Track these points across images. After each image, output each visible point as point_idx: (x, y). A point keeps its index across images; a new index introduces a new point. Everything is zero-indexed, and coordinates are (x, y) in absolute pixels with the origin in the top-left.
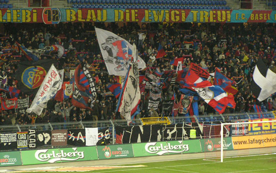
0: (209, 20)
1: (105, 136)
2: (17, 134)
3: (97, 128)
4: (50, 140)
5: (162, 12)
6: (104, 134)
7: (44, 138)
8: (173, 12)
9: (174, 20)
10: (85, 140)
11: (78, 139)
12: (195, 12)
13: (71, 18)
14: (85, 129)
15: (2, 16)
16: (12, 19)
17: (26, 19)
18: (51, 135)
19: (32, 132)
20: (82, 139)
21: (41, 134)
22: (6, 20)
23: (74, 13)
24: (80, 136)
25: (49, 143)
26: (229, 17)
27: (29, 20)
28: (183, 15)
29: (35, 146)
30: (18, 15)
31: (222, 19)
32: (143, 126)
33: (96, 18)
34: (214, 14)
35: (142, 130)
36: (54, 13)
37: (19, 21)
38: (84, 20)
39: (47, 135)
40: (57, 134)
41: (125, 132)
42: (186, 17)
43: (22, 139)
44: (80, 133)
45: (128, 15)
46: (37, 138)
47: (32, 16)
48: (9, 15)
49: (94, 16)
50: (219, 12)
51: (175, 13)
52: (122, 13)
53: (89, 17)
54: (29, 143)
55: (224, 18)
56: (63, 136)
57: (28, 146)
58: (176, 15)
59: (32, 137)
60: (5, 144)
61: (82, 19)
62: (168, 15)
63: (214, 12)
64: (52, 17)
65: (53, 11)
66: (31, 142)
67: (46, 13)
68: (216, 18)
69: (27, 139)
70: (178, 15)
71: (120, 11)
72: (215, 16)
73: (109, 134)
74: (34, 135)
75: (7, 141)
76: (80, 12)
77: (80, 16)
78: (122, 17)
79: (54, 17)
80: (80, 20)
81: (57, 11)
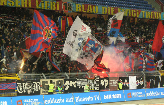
0: (150, 17)
1: (140, 83)
2: (88, 80)
3: (136, 77)
4: (108, 85)
5: (127, 10)
6: (140, 81)
7: (105, 83)
8: (132, 11)
9: (133, 16)
10: (129, 85)
11: (125, 85)
12: (143, 12)
13: (79, 10)
14: (129, 77)
15: (39, 4)
16: (44, 7)
17: (53, 8)
18: (108, 81)
19: (97, 78)
20: (127, 84)
21: (102, 80)
22: (41, 7)
23: (80, 6)
24: (126, 82)
25: (108, 87)
26: (160, 16)
27: (54, 9)
28: (138, 13)
29: (98, 89)
30: (48, 5)
31: (157, 17)
32: (161, 76)
33: (92, 11)
34: (153, 14)
35: (161, 79)
36: (69, 6)
37: (48, 9)
38: (86, 12)
39: (106, 81)
40: (113, 80)
41: (151, 80)
42: (139, 14)
43: (91, 84)
44: (126, 80)
45: (109, 10)
46: (100, 83)
47: (56, 6)
48: (43, 4)
49: (91, 10)
50: (155, 13)
51: (133, 11)
52: (106, 9)
53: (88, 10)
54: (95, 87)
55: (158, 17)
56: (116, 82)
57: (95, 89)
58: (134, 13)
59: (97, 82)
60: (80, 87)
61: (85, 11)
62: (130, 12)
63: (153, 13)
64: (68, 8)
65: (68, 4)
66: (96, 86)
67: (64, 5)
68: (154, 16)
69: (94, 83)
70: (135, 13)
71: (105, 7)
72: (153, 15)
73: (142, 81)
74: (99, 80)
75: (81, 85)
76: (83, 6)
77: (83, 8)
78: (106, 12)
79: (69, 8)
80: (83, 11)
81: (70, 4)
